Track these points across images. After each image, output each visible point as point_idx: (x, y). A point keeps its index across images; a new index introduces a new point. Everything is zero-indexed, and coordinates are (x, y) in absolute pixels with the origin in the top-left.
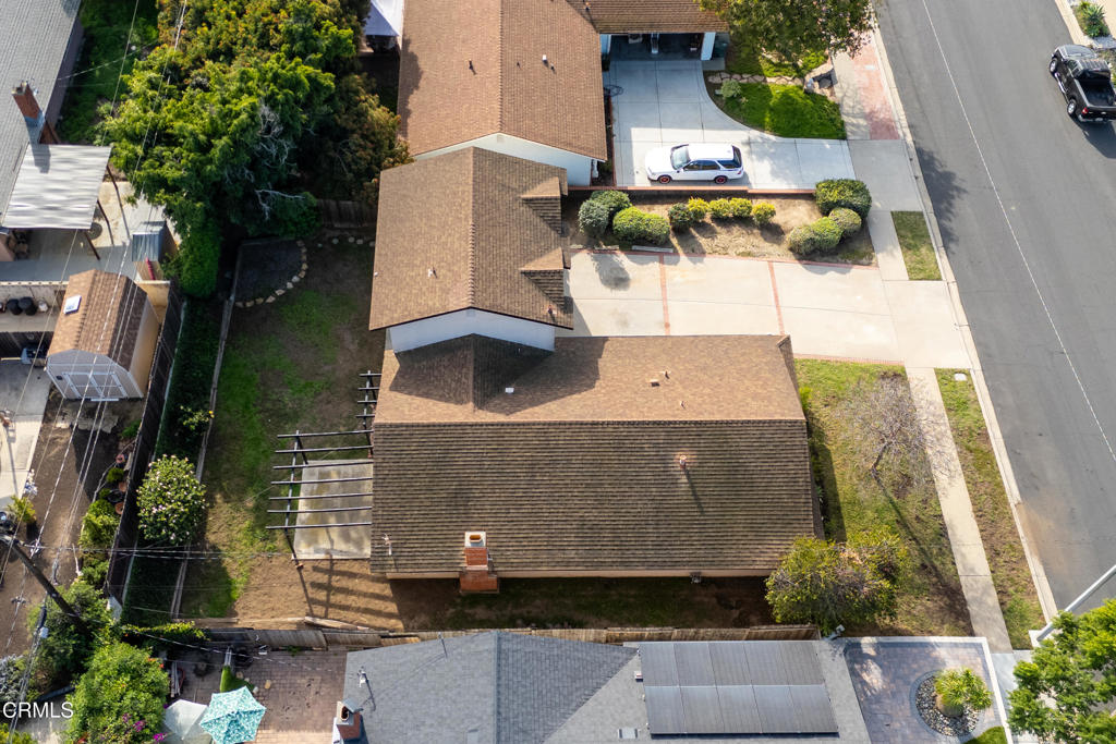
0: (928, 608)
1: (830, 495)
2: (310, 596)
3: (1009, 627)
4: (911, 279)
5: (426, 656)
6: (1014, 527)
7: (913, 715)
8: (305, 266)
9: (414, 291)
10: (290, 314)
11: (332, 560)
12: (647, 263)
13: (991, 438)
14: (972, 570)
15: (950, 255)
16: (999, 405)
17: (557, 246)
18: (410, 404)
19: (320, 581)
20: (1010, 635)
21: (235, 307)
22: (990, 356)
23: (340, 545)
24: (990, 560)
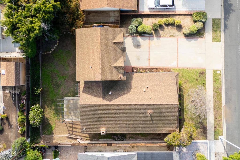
0: (198, 132)
1: (182, 106)
2: (69, 129)
3: (215, 135)
4: (213, 42)
5: (94, 158)
6: (222, 112)
7: (191, 157)
8: (58, 42)
9: (87, 72)
10: (56, 56)
11: (72, 121)
12: (146, 40)
13: (222, 89)
14: (210, 122)
15: (225, 33)
16: (226, 80)
17: (122, 55)
18: (87, 97)
19: (70, 126)
20: (214, 137)
21: (42, 54)
22: (227, 65)
23: (74, 118)
24: (215, 120)
